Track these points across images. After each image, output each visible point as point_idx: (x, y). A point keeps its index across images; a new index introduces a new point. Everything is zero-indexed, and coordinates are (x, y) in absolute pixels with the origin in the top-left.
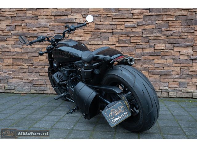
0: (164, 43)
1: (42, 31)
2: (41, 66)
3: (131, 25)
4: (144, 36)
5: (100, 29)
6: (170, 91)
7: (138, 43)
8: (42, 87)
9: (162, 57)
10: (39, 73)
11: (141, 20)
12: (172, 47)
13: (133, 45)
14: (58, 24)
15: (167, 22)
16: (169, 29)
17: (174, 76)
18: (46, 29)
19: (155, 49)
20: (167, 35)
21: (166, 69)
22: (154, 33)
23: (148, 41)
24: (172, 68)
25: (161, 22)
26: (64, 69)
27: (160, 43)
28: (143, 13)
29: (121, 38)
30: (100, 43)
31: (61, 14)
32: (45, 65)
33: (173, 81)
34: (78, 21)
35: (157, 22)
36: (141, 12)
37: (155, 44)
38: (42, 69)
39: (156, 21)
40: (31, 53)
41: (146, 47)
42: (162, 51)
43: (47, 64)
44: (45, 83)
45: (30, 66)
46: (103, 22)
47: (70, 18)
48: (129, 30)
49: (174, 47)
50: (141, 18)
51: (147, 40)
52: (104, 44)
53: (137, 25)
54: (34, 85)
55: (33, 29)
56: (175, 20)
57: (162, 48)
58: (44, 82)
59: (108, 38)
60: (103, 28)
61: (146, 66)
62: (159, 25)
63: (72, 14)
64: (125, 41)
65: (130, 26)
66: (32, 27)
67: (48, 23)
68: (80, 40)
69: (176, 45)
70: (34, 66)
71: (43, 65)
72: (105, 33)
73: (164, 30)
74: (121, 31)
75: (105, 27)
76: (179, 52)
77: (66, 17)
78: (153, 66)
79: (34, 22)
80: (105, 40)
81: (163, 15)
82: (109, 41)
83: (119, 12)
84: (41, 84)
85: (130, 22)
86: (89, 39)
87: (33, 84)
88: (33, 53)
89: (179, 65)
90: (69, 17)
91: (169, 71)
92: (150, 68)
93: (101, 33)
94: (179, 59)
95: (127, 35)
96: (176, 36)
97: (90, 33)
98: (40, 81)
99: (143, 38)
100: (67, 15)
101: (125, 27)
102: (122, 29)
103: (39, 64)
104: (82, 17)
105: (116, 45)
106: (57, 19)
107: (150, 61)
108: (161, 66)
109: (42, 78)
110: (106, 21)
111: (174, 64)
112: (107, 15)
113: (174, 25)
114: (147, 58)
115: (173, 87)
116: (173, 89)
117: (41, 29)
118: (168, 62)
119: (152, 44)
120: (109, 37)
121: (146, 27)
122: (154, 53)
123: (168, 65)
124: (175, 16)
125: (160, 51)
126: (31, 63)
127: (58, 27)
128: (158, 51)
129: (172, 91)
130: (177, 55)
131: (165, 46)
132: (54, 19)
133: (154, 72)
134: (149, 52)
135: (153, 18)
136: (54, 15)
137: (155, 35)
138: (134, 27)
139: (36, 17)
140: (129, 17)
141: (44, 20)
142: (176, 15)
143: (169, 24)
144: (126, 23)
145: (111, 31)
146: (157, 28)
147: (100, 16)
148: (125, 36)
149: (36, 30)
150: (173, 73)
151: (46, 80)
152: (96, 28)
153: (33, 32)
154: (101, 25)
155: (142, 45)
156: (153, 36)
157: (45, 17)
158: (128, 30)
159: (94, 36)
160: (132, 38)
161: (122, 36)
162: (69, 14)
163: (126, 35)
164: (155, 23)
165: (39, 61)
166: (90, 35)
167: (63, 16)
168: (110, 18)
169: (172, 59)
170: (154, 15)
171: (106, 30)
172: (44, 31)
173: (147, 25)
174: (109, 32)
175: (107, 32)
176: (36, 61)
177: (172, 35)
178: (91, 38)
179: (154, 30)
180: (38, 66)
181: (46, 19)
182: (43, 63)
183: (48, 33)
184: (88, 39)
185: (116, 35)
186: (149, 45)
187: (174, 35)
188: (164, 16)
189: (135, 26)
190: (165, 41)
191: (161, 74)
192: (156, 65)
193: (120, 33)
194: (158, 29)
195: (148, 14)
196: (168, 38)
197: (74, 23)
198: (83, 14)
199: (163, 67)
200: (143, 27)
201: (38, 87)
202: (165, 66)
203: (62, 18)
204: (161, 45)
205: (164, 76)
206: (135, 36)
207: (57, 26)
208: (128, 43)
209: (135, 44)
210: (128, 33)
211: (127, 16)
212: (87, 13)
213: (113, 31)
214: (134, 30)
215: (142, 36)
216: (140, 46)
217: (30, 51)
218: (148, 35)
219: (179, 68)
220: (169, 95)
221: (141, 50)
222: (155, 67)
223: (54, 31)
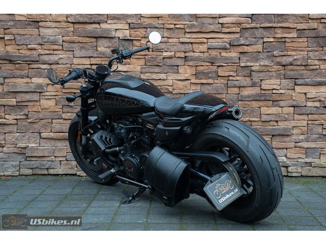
0: (278, 77)
1: (48, 52)
2: (45, 120)
3: (218, 45)
4: (242, 65)
5: (163, 50)
6: (290, 165)
7: (231, 78)
8: (46, 162)
9: (275, 103)
10: (40, 133)
11: (237, 36)
12: (291, 85)
13: (224, 81)
14: (80, 39)
15: (284, 40)
16: (286, 53)
17: (296, 138)
18: (56, 47)
19: (261, 89)
20: (284, 63)
21: (282, 125)
22: (260, 59)
23: (249, 75)
24: (293, 123)
25: (272, 40)
26: (120, 126)
27: (270, 78)
28: (240, 24)
29: (201, 68)
30: (163, 76)
31: (88, 21)
32: (52, 117)
33: (295, 147)
34: (119, 34)
35: (264, 41)
36: (238, 22)
37: (262, 79)
38: (47, 126)
39: (263, 38)
40: (23, 95)
41: (245, 84)
42: (274, 91)
43: (57, 115)
44: (53, 153)
45: (21, 120)
46: (168, 38)
47: (106, 29)
48: (216, 54)
49: (295, 84)
50: (237, 33)
51: (247, 72)
52: (169, 78)
53: (230, 45)
54: (28, 159)
55: (29, 46)
56: (296, 36)
57: (275, 87)
58: (50, 152)
59: (176, 67)
60: (168, 49)
61: (247, 119)
62: (269, 46)
63: (109, 22)
64: (208, 73)
65: (218, 47)
66: (27, 42)
67: (61, 37)
68: (125, 70)
69: (299, 82)
70: (29, 121)
71: (48, 117)
72: (172, 58)
73: (277, 55)
74: (202, 55)
75: (172, 46)
76: (304, 94)
77: (97, 26)
78: (258, 119)
79: (30, 33)
80: (171, 72)
81: (276, 27)
82: (178, 73)
83: (196, 21)
84: (44, 156)
85: (218, 40)
86: (142, 68)
87: (27, 155)
88: (28, 93)
89: (305, 117)
90: (103, 26)
91: (286, 129)
92: (252, 123)
93: (164, 58)
94: (305, 106)
95: (212, 63)
96: (298, 65)
97: (143, 57)
98: (43, 149)
99: (240, 69)
100: (99, 23)
101: (208, 49)
102: (203, 52)
103: (41, 116)
104: (127, 27)
105: (192, 81)
106: (80, 29)
107: (253, 111)
108: (273, 119)
109: (46, 143)
110: (174, 35)
111: (295, 115)
112: (175, 25)
113: (295, 46)
114: (249, 105)
115: (295, 157)
116: (296, 160)
117: (45, 47)
118: (285, 112)
119: (256, 80)
120: (178, 66)
121: (246, 49)
122: (260, 96)
123: (285, 117)
124: (297, 30)
125: (270, 92)
126: (22, 113)
127: (80, 45)
128: (267, 92)
129: (294, 165)
130: (301, 100)
131: (279, 83)
132: (72, 29)
133: (261, 130)
134: (251, 93)
135: (258, 33)
136: (73, 21)
137: (262, 63)
138: (225, 49)
139: (36, 24)
140: (216, 31)
141: (52, 30)
142: (298, 28)
143: (287, 45)
144: (210, 40)
145: (182, 55)
146: (266, 51)
147: (162, 26)
148: (208, 64)
149: (35, 49)
150: (295, 131)
151: (54, 148)
152: (154, 49)
153: (28, 53)
154: (164, 44)
155: (239, 82)
156: (258, 64)
157: (54, 25)
158: (214, 53)
159: (150, 64)
160: (220, 69)
161: (203, 64)
162: (103, 21)
163: (210, 62)
164: (261, 41)
165: (40, 110)
166: (142, 62)
167: (91, 23)
168: (180, 30)
169: (292, 107)
170: (261, 27)
171: (173, 53)
172: (51, 52)
173: (247, 45)
174: (178, 57)
175: (175, 57)
176: (35, 109)
177: (291, 64)
178: (145, 66)
179: (260, 54)
180: (38, 120)
181: (56, 27)
182: (49, 114)
183: (61, 56)
184: (139, 68)
185: (191, 63)
186: (251, 81)
187: (295, 64)
188: (277, 30)
189: (226, 46)
190: (280, 75)
191: (273, 134)
192: (264, 118)
193: (198, 59)
194: (267, 54)
195: (248, 26)
196: (284, 70)
197: (112, 38)
198: (129, 21)
199: (277, 122)
200: (240, 49)
201: (38, 162)
202: (280, 119)
203: (90, 28)
204: (273, 81)
205: (279, 137)
206: (226, 65)
207: (79, 42)
208: (214, 77)
209: (227, 79)
210: (213, 58)
211: (212, 28)
212: (137, 21)
213: (187, 54)
214: (224, 54)
215: (238, 64)
216: (236, 83)
217: (22, 90)
218: (249, 64)
219: (305, 123)
220: (288, 172)
221: (236, 90)
222: (262, 121)
223: (72, 53)
